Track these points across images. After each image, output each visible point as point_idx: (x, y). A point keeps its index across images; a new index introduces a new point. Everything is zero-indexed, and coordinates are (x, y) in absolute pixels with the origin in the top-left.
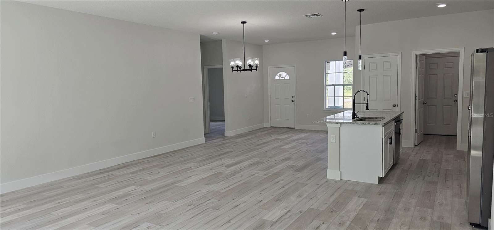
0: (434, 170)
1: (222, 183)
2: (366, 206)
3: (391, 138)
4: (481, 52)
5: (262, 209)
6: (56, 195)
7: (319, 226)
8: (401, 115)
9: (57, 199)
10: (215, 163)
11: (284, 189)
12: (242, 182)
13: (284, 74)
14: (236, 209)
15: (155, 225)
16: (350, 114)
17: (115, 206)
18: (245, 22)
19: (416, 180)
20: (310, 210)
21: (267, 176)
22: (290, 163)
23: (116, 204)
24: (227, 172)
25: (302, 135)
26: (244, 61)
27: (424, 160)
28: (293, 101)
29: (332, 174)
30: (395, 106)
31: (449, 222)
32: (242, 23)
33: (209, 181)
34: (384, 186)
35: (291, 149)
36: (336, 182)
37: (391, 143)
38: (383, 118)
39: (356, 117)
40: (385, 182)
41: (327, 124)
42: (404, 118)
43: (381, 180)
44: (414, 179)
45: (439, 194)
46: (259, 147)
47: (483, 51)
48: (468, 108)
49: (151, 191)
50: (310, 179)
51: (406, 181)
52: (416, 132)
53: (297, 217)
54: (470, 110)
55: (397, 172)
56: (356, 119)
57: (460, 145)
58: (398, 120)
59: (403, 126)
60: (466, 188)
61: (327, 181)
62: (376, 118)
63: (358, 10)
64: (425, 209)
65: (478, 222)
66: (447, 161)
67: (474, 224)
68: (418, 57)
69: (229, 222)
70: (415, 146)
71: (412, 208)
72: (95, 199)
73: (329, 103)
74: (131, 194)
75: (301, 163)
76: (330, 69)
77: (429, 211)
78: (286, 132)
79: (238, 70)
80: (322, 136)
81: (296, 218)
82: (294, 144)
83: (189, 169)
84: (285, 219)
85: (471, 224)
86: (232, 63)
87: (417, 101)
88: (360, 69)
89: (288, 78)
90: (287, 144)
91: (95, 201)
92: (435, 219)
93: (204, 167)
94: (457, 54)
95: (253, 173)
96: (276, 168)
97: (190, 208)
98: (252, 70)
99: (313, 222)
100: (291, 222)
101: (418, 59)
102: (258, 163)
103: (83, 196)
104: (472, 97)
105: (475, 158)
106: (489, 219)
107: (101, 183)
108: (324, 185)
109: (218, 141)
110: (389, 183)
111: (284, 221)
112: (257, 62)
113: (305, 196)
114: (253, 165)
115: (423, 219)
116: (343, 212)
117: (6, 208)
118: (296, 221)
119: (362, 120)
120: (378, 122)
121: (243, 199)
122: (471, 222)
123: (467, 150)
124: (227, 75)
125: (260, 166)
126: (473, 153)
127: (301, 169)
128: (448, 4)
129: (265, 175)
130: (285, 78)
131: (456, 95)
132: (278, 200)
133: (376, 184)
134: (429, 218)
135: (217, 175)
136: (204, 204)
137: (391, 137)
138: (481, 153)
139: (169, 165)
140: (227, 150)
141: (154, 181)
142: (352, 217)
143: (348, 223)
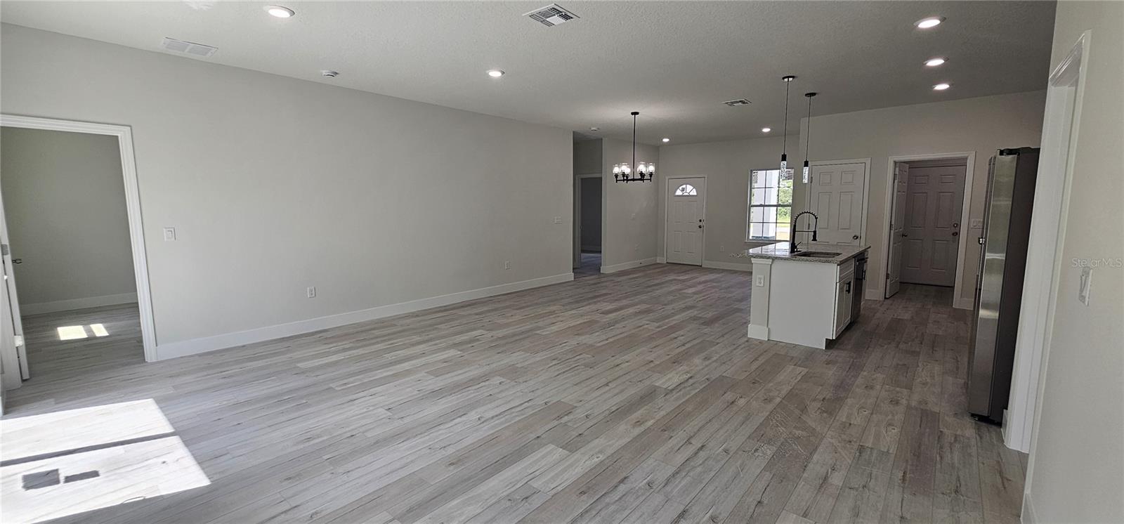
0: (915, 334)
1: (597, 334)
2: (805, 378)
3: (849, 284)
4: (1008, 154)
5: (654, 371)
6: (389, 334)
7: (735, 401)
8: (865, 250)
9: (389, 340)
10: (588, 307)
11: (684, 348)
12: (626, 334)
13: (689, 188)
14: (617, 368)
15: (509, 381)
16: (787, 246)
17: (459, 353)
18: (637, 113)
19: (886, 346)
20: (722, 378)
21: (660, 329)
22: (694, 313)
23: (460, 351)
24: (605, 320)
25: (712, 276)
26: (634, 167)
27: (899, 319)
28: (700, 227)
29: (756, 331)
30: (857, 237)
31: (936, 409)
32: (632, 114)
33: (578, 330)
34: (834, 353)
35: (695, 293)
36: (761, 342)
37: (849, 291)
38: (838, 254)
39: (797, 251)
40: (836, 346)
41: (752, 259)
42: (870, 256)
43: (830, 344)
44: (882, 346)
45: (921, 370)
46: (649, 289)
47: (1010, 152)
48: (979, 241)
49: (504, 338)
50: (723, 336)
51: (869, 347)
52: (887, 278)
53: (703, 386)
54: (981, 244)
55: (856, 334)
56: (796, 253)
57: (961, 301)
58: (861, 258)
59: (869, 267)
60: (966, 364)
61: (747, 341)
62: (828, 254)
63: (806, 95)
64: (898, 389)
65: (985, 413)
66: (936, 322)
67: (977, 415)
68: (898, 165)
69: (607, 385)
70: (885, 298)
71: (878, 386)
72: (433, 343)
73: (754, 232)
74: (478, 340)
75: (710, 314)
76: (758, 181)
77: (905, 391)
78: (688, 271)
79: (624, 180)
80: (742, 278)
81: (701, 388)
82: (700, 287)
83: (553, 312)
84: (685, 387)
85: (973, 415)
86: (616, 170)
87: (892, 232)
88: (805, 181)
89: (695, 194)
90: (690, 287)
91: (435, 344)
92: (914, 404)
93: (573, 312)
94: (962, 163)
95: (641, 324)
96: (674, 318)
97: (554, 363)
98: (643, 180)
99: (726, 395)
100: (694, 392)
101: (897, 169)
102: (647, 311)
103: (419, 338)
104: (987, 229)
105: (986, 320)
106: (1005, 410)
107: (441, 323)
108: (743, 346)
109: (591, 279)
110: (842, 350)
111: (683, 390)
112: (652, 168)
113: (715, 358)
114: (641, 312)
115: (895, 402)
116: (771, 384)
117: (332, 346)
118: (702, 391)
119: (805, 254)
120: (830, 259)
121: (626, 357)
122: (973, 412)
123: (972, 309)
124: (608, 187)
125: (651, 314)
126: (983, 313)
127: (710, 322)
128: (953, 85)
129: (658, 327)
130: (691, 194)
131: (958, 225)
132: (676, 361)
133: (821, 350)
134: (904, 402)
135: (591, 322)
136: (573, 360)
137: (850, 282)
138: (997, 314)
139: (528, 306)
140: (604, 292)
141: (507, 325)
142: (784, 392)
143: (778, 400)
